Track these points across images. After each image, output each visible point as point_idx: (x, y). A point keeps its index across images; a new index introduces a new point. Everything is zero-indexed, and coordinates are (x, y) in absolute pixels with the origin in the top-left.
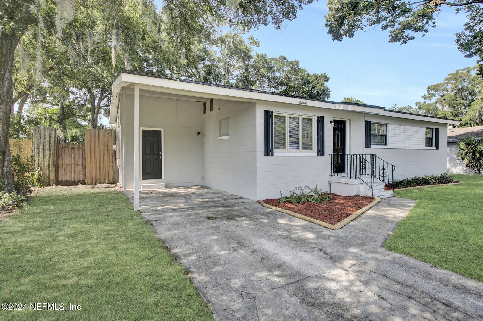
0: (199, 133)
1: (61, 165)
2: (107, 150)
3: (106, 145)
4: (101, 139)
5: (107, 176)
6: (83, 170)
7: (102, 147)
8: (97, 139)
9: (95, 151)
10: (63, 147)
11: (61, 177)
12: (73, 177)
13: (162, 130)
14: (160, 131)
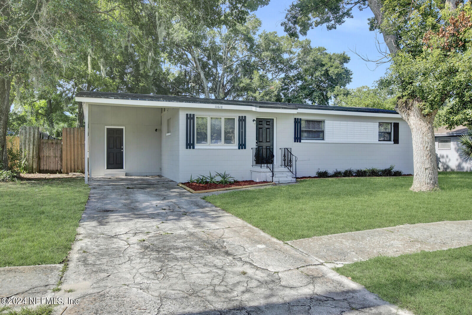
0: (156, 130)
1: (43, 157)
2: (81, 144)
3: (80, 140)
4: (76, 136)
5: (80, 167)
6: (61, 162)
7: (76, 143)
8: (72, 135)
9: (70, 145)
10: (45, 142)
11: (43, 167)
12: (52, 167)
13: (124, 128)
14: (123, 129)
